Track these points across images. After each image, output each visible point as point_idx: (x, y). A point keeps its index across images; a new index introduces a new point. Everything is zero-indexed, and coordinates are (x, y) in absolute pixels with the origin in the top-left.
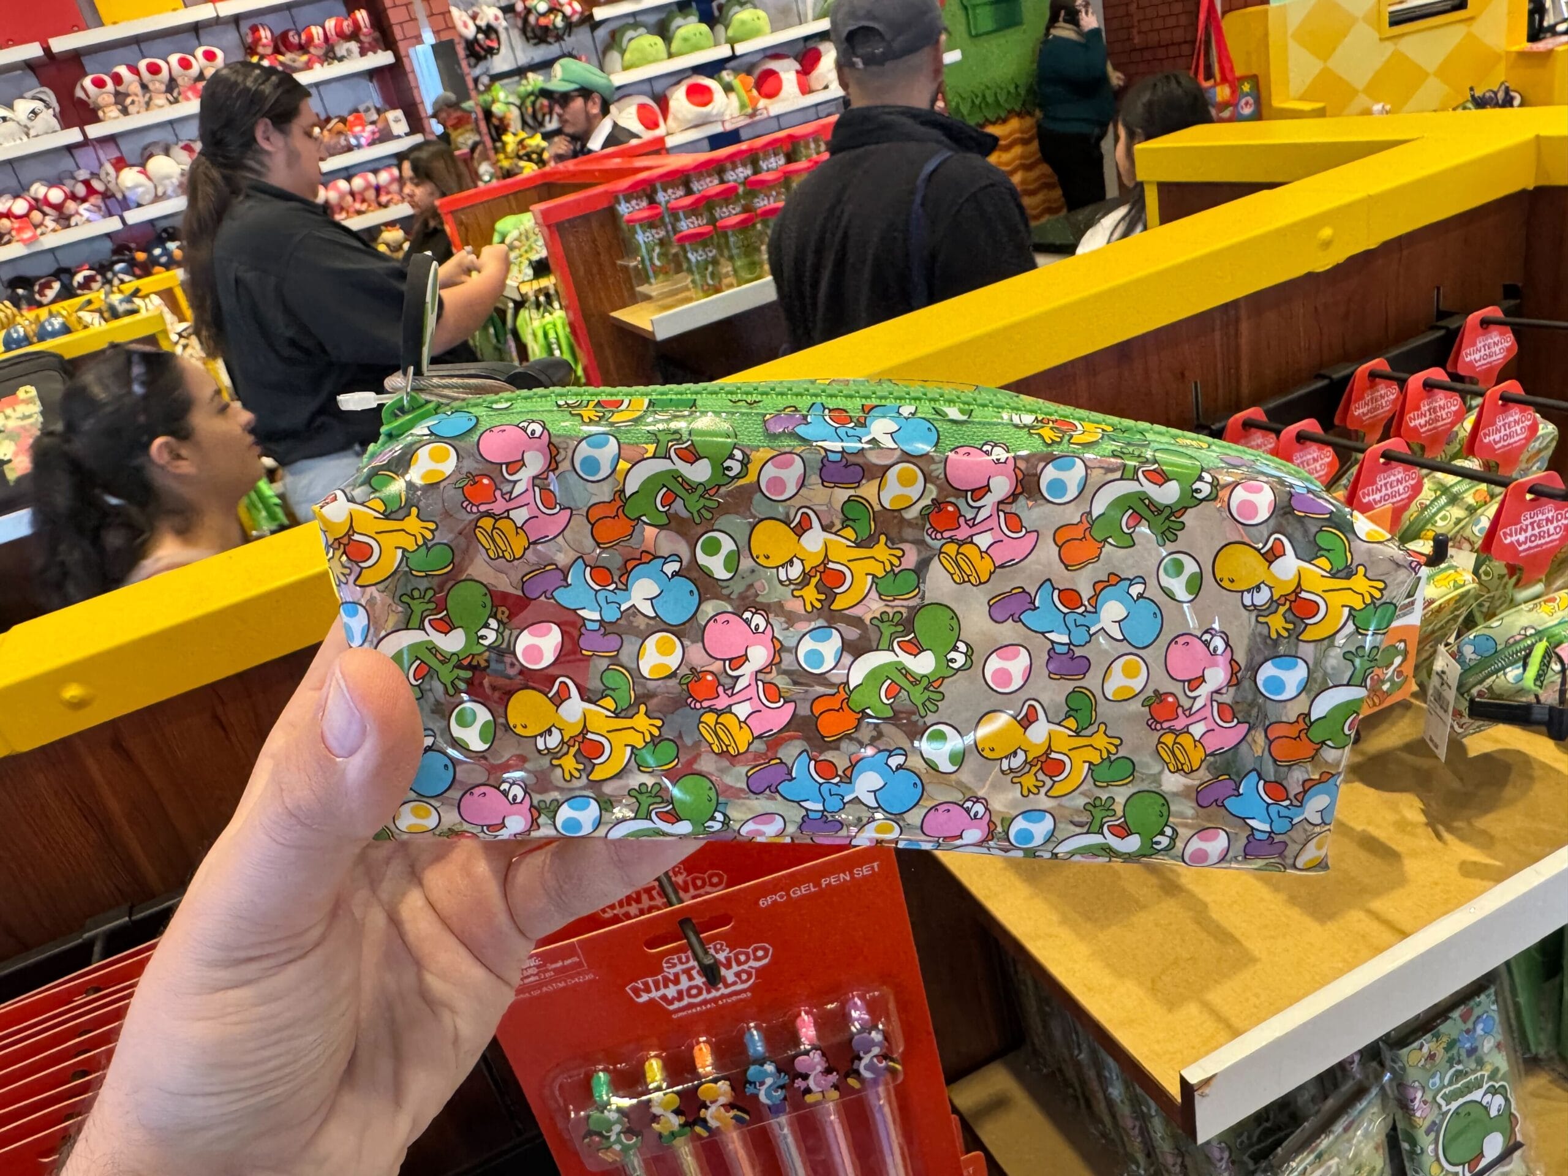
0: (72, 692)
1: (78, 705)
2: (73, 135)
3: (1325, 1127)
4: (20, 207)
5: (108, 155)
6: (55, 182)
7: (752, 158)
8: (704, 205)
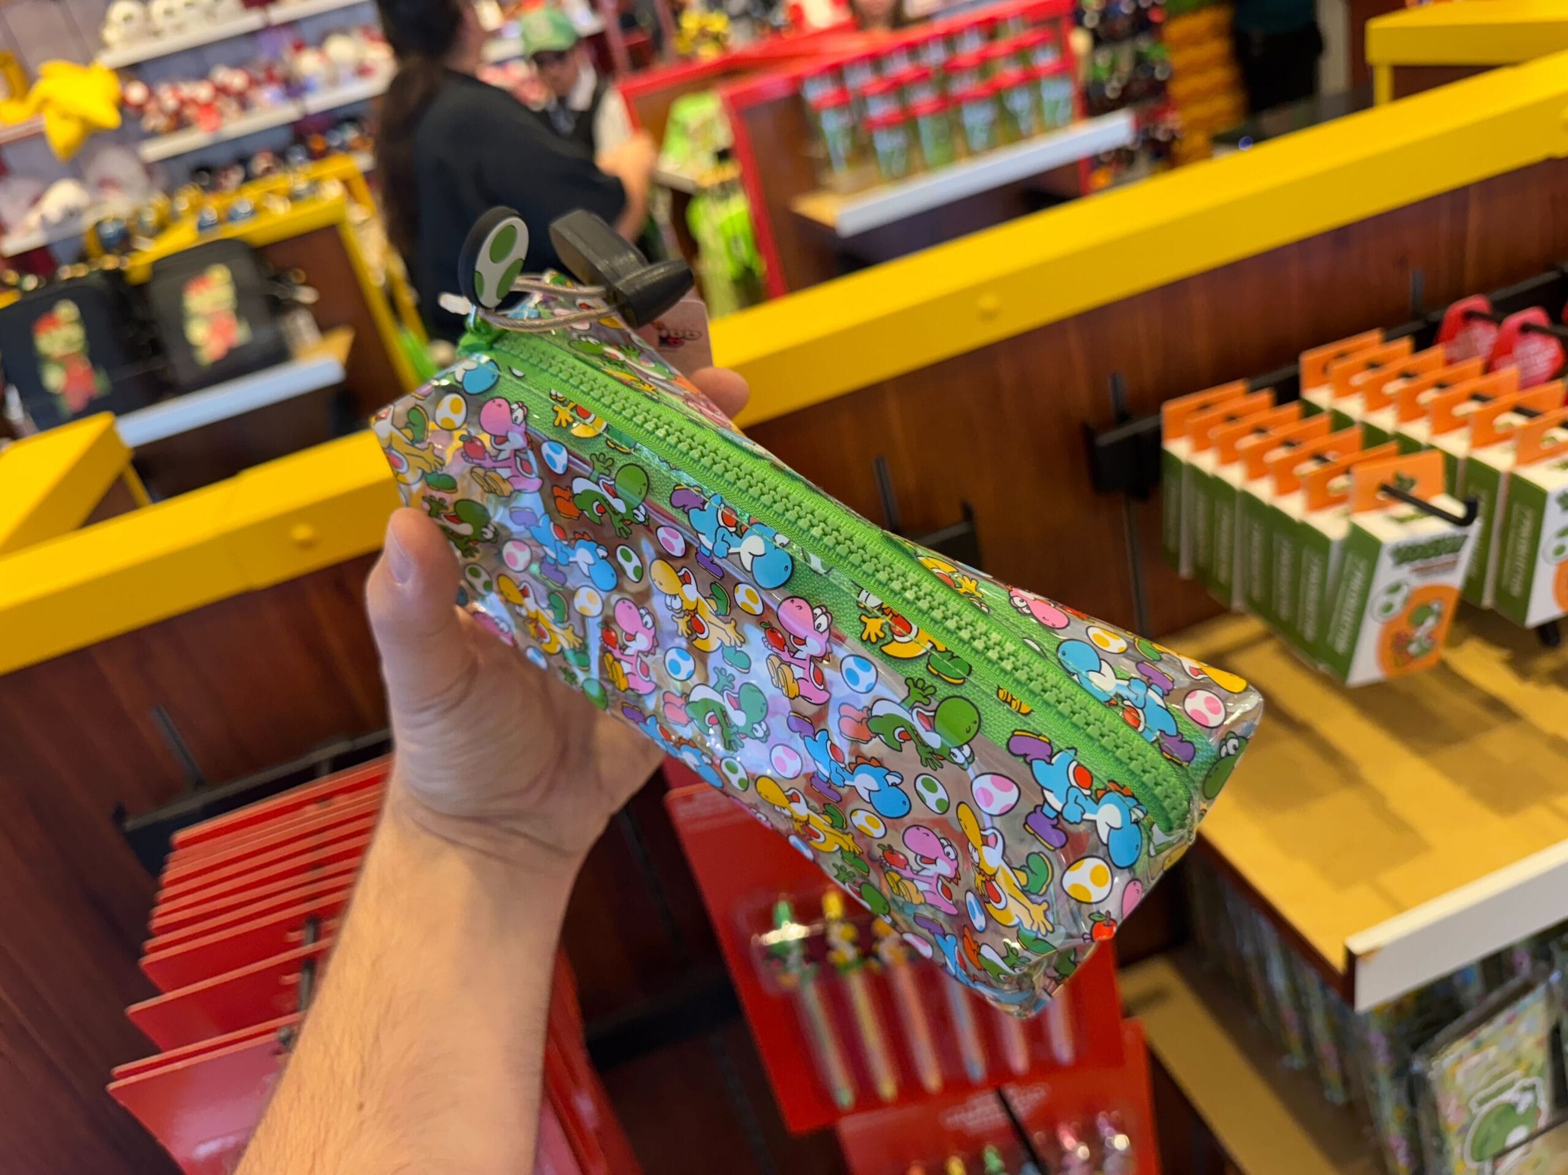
0: (302, 532)
1: (306, 545)
2: (253, 20)
3: (1488, 1017)
4: (203, 92)
5: (286, 39)
6: (237, 65)
7: (950, 38)
8: (897, 87)
